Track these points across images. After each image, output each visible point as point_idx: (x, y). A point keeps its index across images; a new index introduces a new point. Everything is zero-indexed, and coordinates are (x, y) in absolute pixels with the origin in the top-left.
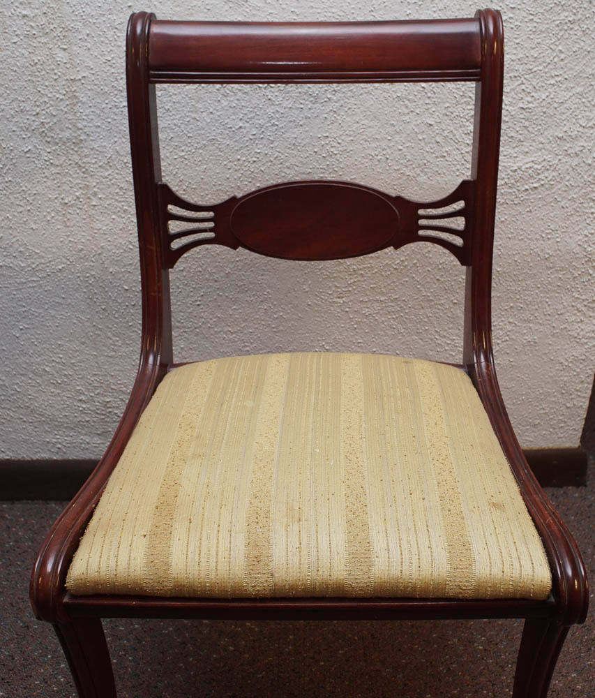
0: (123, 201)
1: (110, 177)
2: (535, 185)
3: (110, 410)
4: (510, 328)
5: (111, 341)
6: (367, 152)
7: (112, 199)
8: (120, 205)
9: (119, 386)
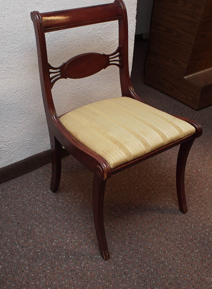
0: (6, 75)
1: (1, 67)
2: (114, 45)
3: (2, 149)
4: (110, 87)
5: (2, 125)
6: (74, 44)
7: (2, 74)
8: (5, 76)
9: (5, 140)
